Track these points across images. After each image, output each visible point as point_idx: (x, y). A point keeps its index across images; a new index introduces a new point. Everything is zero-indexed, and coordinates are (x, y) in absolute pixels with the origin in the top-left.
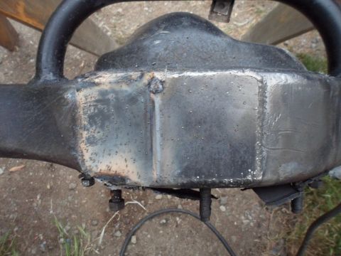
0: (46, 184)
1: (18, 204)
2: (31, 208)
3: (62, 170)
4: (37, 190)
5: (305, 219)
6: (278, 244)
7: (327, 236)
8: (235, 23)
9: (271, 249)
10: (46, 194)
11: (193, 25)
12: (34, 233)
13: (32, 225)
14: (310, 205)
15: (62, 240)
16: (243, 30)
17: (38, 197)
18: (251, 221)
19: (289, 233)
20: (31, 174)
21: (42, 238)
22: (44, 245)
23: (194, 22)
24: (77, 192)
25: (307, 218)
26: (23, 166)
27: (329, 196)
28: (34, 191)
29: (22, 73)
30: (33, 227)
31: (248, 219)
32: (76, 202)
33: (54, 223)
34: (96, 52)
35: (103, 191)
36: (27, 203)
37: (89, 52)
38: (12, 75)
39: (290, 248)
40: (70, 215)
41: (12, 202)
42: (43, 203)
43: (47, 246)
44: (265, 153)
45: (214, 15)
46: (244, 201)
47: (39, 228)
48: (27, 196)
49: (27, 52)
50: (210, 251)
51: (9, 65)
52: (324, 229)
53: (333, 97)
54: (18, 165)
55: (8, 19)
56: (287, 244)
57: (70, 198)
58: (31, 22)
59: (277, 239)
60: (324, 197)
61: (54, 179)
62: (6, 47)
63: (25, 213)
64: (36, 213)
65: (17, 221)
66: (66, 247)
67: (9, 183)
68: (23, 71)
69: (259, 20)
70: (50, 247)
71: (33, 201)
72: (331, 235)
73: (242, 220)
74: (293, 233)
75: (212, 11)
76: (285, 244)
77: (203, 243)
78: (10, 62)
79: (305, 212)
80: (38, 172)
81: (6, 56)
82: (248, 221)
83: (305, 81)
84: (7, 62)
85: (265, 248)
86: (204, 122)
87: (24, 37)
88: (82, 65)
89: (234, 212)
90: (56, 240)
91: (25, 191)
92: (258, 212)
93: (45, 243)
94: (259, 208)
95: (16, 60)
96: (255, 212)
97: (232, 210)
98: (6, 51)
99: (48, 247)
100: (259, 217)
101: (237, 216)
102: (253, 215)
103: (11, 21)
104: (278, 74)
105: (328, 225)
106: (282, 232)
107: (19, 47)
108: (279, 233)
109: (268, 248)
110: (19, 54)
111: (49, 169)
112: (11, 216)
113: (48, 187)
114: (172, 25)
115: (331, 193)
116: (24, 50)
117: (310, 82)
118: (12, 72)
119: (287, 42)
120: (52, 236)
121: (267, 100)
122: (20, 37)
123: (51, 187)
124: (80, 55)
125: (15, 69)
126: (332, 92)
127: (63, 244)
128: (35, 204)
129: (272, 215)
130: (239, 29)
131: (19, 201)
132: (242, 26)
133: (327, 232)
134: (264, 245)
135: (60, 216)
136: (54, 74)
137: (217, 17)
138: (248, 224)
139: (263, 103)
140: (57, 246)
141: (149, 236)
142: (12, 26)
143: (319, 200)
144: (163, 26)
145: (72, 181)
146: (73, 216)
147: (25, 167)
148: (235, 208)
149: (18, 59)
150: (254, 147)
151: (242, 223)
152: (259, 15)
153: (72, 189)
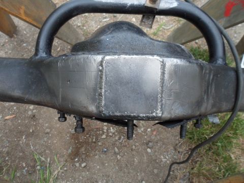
0: (29, 129)
1: (9, 142)
2: (18, 145)
3: (41, 120)
4: (23, 132)
5: (204, 159)
6: (185, 176)
7: (217, 171)
8: (163, 27)
9: (180, 179)
10: (29, 135)
11: (129, 29)
12: (19, 162)
13: (18, 156)
14: (207, 150)
15: (39, 167)
16: (168, 32)
17: (24, 138)
18: (168, 160)
19: (192, 169)
20: (20, 121)
21: (24, 165)
22: (26, 170)
23: (129, 27)
24: (50, 135)
25: (205, 159)
26: (14, 116)
27: (220, 144)
28: (21, 133)
29: (17, 52)
30: (19, 158)
31: (165, 158)
32: (50, 142)
33: (34, 156)
34: (69, 41)
35: (68, 135)
36: (15, 141)
37: (65, 41)
38: (10, 53)
39: (193, 179)
40: (45, 151)
41: (5, 140)
42: (27, 142)
43: (27, 171)
44: (163, 102)
45: (143, 23)
46: (164, 146)
47: (23, 159)
48: (15, 136)
49: (21, 39)
50: (139, 179)
51: (9, 46)
52: (216, 167)
53: (205, 73)
54: (11, 115)
55: (10, 15)
56: (191, 176)
57: (45, 139)
58: (28, 20)
59: (184, 173)
60: (217, 145)
61: (35, 125)
62: (7, 34)
63: (14, 147)
64: (22, 148)
65: (8, 153)
66: (41, 172)
67: (4, 127)
68: (19, 51)
69: (179, 25)
70: (30, 172)
71: (20, 140)
72: (220, 170)
73: (161, 159)
74: (195, 169)
75: (142, 21)
76: (189, 176)
77: (135, 173)
78: (9, 45)
79: (204, 155)
80: (25, 120)
81: (7, 41)
82: (166, 160)
83: (188, 64)
84: (7, 44)
85: (176, 178)
86: (131, 82)
87: (20, 28)
88: (59, 49)
89: (156, 153)
90: (34, 167)
91: (15, 133)
92: (172, 154)
93: (26, 169)
94: (173, 152)
95: (14, 44)
96: (170, 154)
97: (155, 151)
98: (7, 37)
99: (29, 171)
100: (173, 158)
101: (159, 156)
102: (169, 156)
103: (12, 17)
104: (172, 59)
105: (218, 164)
106: (188, 168)
107: (16, 35)
108: (186, 168)
109: (178, 179)
110: (16, 39)
111: (32, 118)
112: (4, 149)
113: (31, 131)
114: (117, 29)
115: (221, 143)
116: (19, 37)
117: (190, 64)
118: (10, 52)
119: (197, 41)
120: (32, 164)
121: (166, 72)
122: (17, 28)
123: (33, 131)
124: (57, 42)
125: (13, 50)
126: (204, 71)
127: (39, 170)
128: (21, 142)
129: (182, 156)
130: (166, 31)
131: (10, 139)
132: (168, 29)
133: (217, 168)
134: (175, 176)
135: (38, 151)
136: (46, 54)
137: (145, 25)
138: (166, 162)
139: (163, 73)
140: (35, 171)
141: (98, 167)
142: (12, 21)
143: (213, 147)
144: (112, 29)
145: (47, 128)
146: (47, 151)
147: (15, 117)
148: (158, 151)
149: (15, 43)
150: (157, 97)
151: (162, 161)
152: (179, 23)
153: (47, 133)
